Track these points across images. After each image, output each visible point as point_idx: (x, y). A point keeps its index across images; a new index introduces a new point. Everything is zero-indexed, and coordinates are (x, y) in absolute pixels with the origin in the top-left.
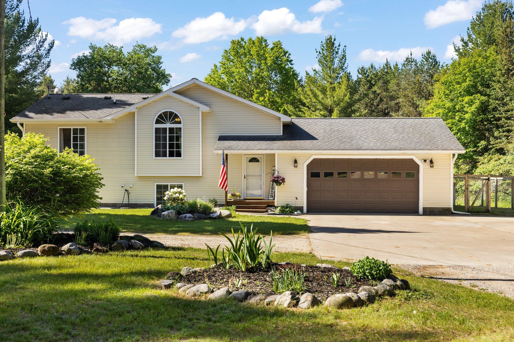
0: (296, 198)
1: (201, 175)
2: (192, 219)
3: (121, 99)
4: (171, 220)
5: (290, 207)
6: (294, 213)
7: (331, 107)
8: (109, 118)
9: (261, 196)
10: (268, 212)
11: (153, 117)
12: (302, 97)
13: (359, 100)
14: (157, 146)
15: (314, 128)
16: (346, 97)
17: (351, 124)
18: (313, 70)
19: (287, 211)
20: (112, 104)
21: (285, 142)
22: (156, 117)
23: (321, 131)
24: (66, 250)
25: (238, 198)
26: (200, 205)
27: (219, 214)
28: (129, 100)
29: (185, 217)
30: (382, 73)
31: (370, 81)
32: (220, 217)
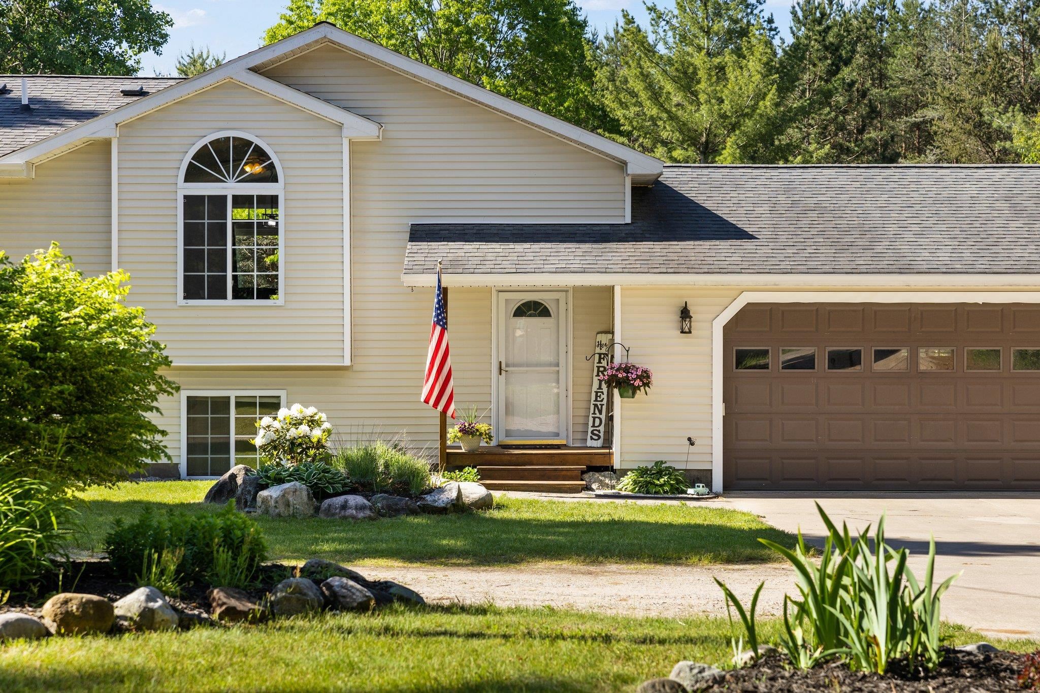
0: (689, 439)
1: (347, 362)
2: (368, 512)
3: (44, 96)
4: (294, 516)
5: (670, 471)
6: (685, 492)
7: (708, 135)
8: (17, 160)
9: (557, 435)
10: (593, 490)
11: (179, 157)
12: (609, 101)
13: (804, 112)
14: (192, 260)
15: (735, 200)
16: (764, 99)
17: (857, 184)
18: (649, 9)
19: (662, 486)
20: (15, 112)
21: (645, 246)
22: (188, 158)
23: (759, 210)
24: (134, 613)
25: (483, 444)
26: (387, 466)
27: (454, 495)
28: (75, 99)
29: (344, 507)
30: (865, 22)
31: (833, 49)
32: (458, 507)
